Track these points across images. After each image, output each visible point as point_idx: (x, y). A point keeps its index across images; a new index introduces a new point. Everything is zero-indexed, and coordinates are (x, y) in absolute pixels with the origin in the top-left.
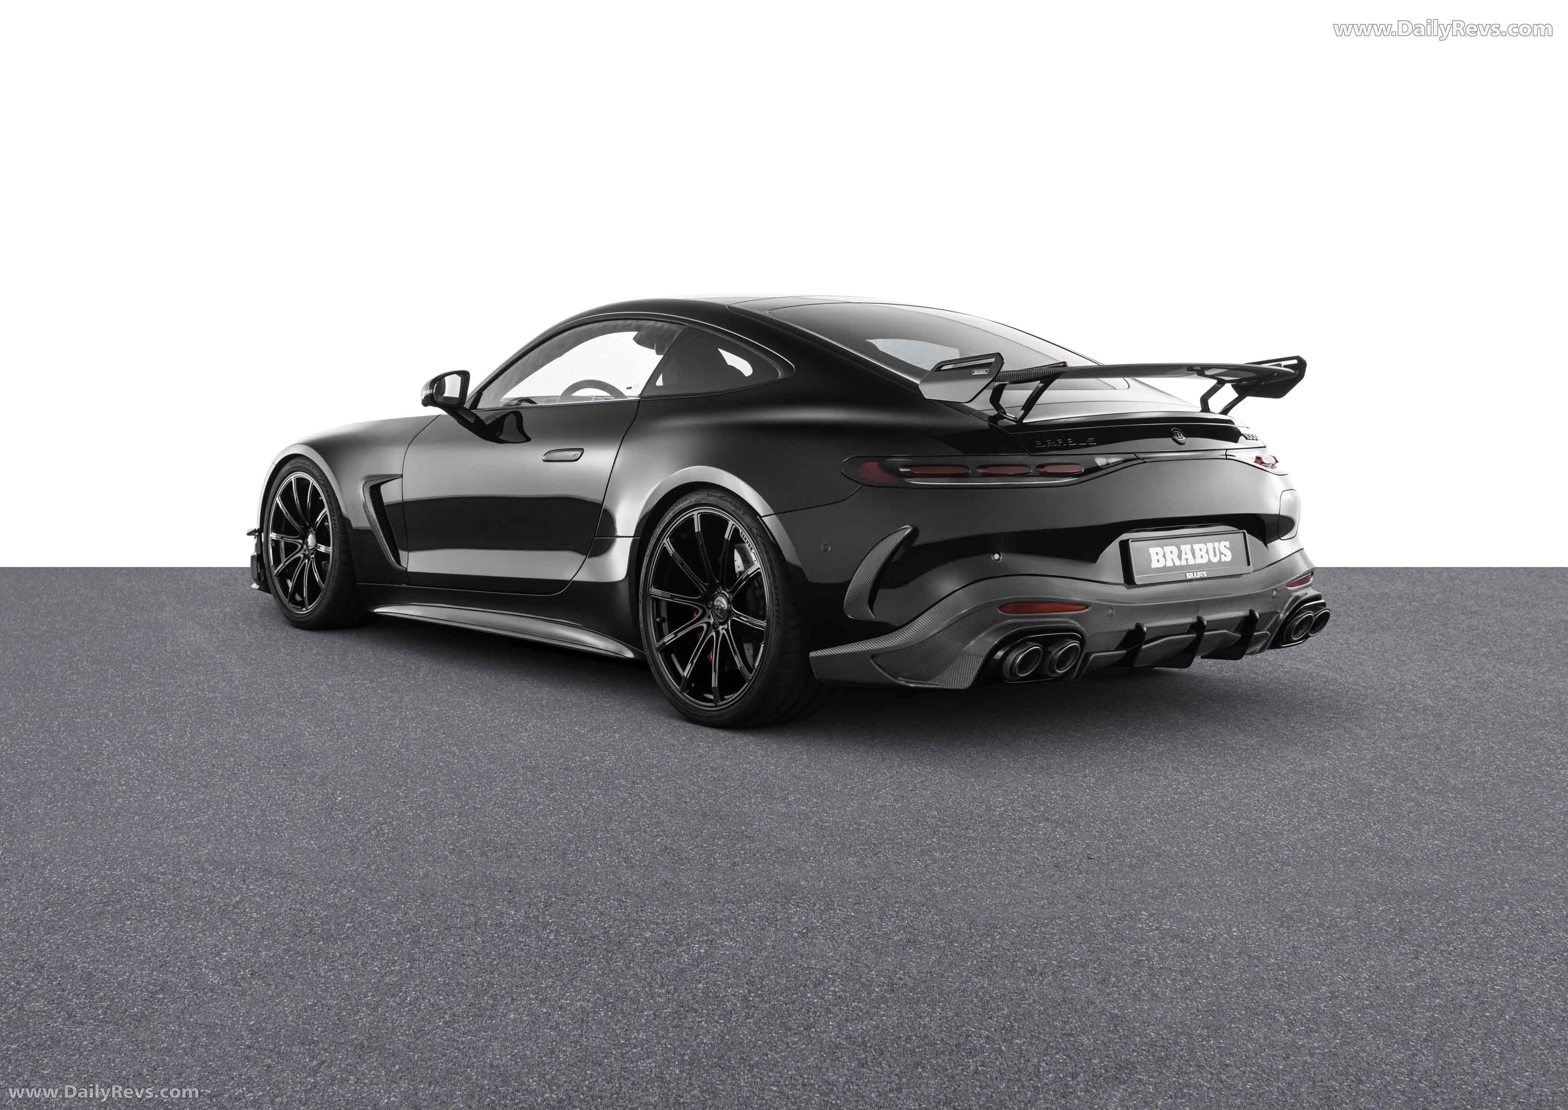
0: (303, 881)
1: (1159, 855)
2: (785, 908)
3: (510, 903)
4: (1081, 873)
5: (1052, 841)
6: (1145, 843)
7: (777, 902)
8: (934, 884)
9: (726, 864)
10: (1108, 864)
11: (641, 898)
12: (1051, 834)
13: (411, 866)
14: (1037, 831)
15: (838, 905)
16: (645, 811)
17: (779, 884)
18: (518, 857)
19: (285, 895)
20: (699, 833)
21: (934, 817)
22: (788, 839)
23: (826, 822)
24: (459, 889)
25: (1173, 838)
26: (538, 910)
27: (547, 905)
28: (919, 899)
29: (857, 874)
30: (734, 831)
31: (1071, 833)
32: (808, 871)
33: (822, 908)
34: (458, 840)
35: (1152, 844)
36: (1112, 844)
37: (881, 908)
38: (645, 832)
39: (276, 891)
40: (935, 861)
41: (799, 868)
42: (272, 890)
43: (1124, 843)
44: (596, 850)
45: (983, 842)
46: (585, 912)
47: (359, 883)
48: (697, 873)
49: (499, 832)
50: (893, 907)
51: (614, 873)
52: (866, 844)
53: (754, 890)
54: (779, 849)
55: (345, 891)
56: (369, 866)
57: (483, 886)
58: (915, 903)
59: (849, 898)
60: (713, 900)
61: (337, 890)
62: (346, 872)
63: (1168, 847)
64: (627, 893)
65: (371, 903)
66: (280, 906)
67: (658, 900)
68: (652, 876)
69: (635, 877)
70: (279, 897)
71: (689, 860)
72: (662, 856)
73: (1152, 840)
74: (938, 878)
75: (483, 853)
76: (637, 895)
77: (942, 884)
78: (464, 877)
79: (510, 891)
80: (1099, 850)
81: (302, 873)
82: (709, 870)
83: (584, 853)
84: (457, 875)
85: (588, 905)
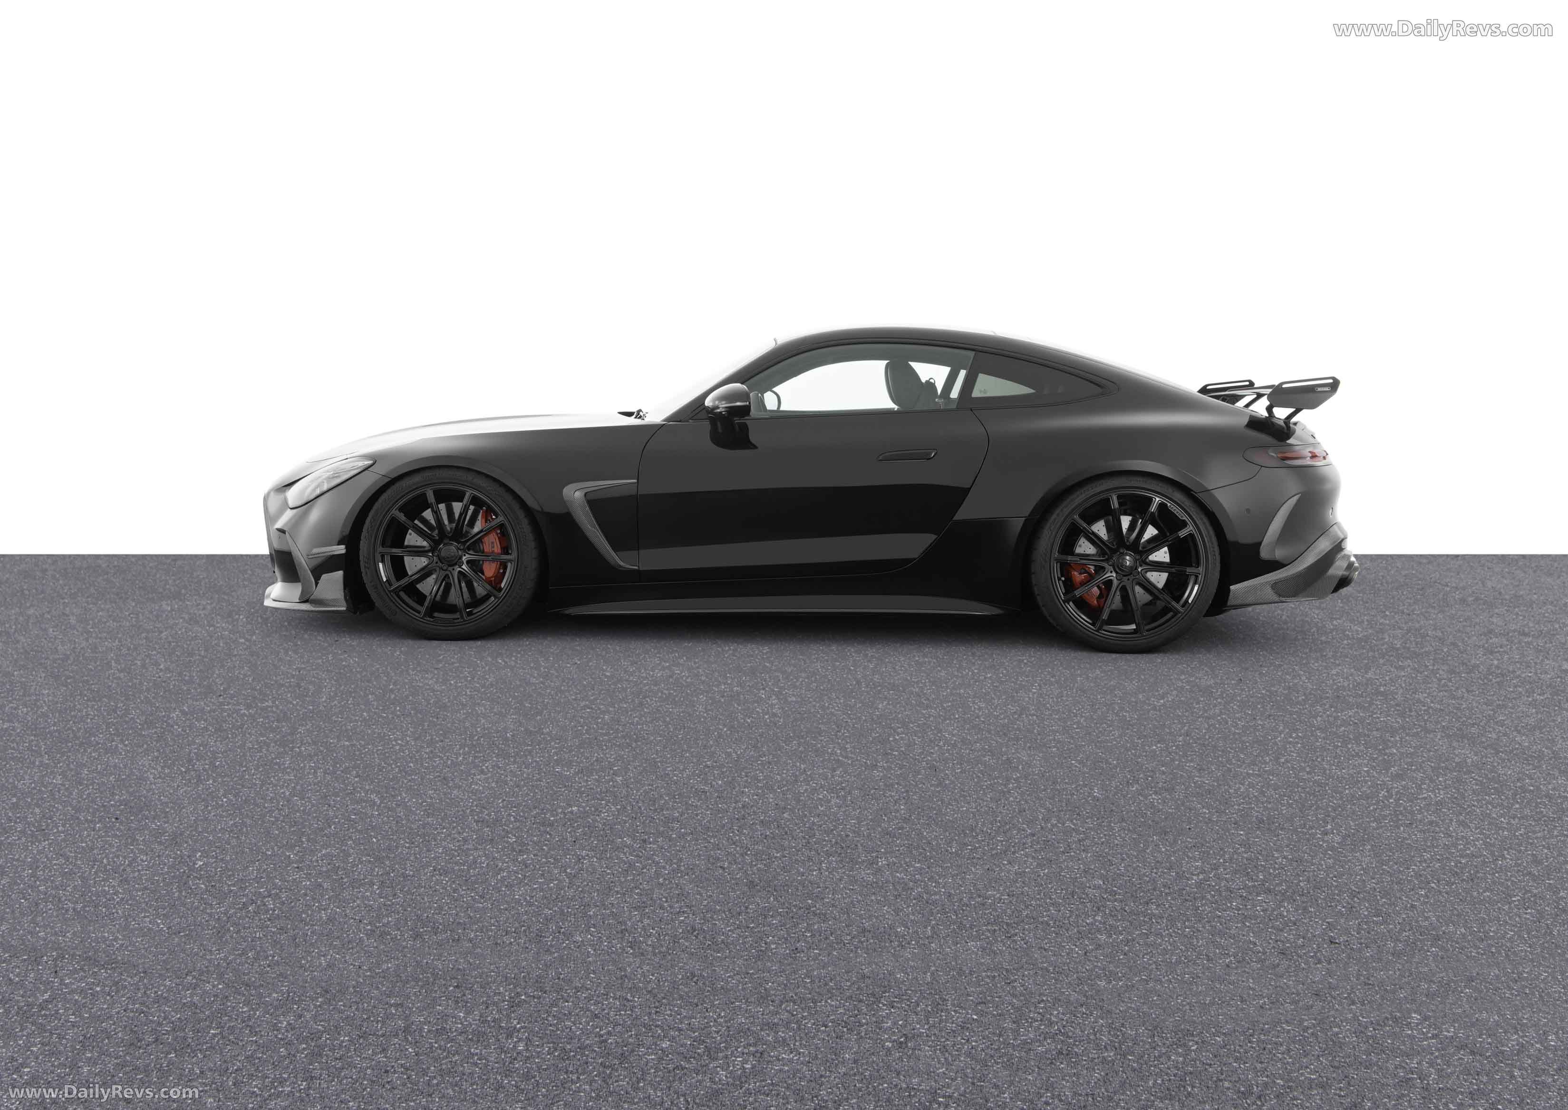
0: (145, 972)
1: (1437, 938)
2: (873, 1009)
3: (457, 1002)
4: (1320, 962)
5: (1276, 919)
6: (1417, 922)
7: (861, 1001)
8: (1099, 977)
9: (784, 950)
10: (1360, 950)
11: (655, 996)
12: (1274, 910)
13: (309, 953)
14: (1254, 906)
15: (953, 1005)
16: (661, 880)
17: (864, 977)
18: (470, 941)
19: (117, 992)
20: (743, 908)
21: (1099, 887)
22: (877, 918)
23: (936, 894)
24: (382, 983)
25: (1459, 915)
26: (500, 1011)
27: (514, 1005)
28: (1074, 996)
29: (982, 964)
30: (795, 906)
31: (1305, 909)
32: (908, 960)
33: (929, 1008)
34: (379, 918)
35: (1426, 923)
36: (1366, 923)
37: (1018, 1009)
38: (662, 908)
39: (104, 986)
40: (1099, 947)
41: (894, 955)
42: (98, 985)
43: (1384, 922)
44: (588, 931)
45: (1172, 920)
46: (570, 1014)
47: (229, 975)
48: (740, 962)
49: (440, 908)
50: (1036, 1007)
51: (614, 962)
52: (995, 923)
53: (826, 984)
54: (864, 930)
55: (208, 987)
56: (244, 953)
57: (417, 980)
58: (1069, 1002)
59: (968, 995)
60: (764, 998)
61: (196, 985)
62: (210, 961)
63: (1451, 928)
64: (634, 989)
65: (247, 1003)
66: (111, 1006)
67: (681, 997)
68: (672, 966)
69: (646, 968)
70: (109, 994)
71: (727, 945)
72: (687, 939)
73: (1427, 918)
74: (1104, 969)
75: (417, 936)
76: (649, 992)
77: (1110, 977)
78: (388, 968)
79: (457, 987)
80: (1347, 932)
81: (144, 963)
82: (758, 958)
83: (569, 935)
84: (378, 965)
85: (575, 1005)
